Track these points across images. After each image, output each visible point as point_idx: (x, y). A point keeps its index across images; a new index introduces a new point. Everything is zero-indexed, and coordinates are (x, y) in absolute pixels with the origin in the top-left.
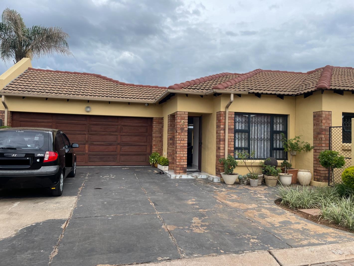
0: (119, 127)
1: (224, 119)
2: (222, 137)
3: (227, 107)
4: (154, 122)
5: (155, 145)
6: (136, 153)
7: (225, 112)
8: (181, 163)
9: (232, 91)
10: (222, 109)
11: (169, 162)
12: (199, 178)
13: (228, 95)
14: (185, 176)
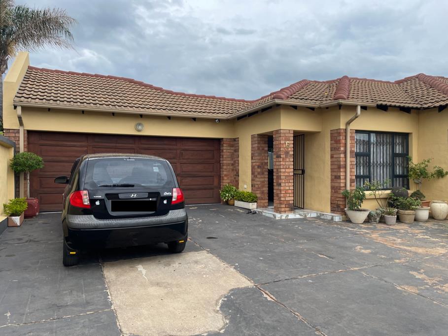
0: (178, 151)
1: (344, 138)
2: (342, 163)
3: (348, 123)
4: (224, 145)
5: (226, 175)
6: (201, 187)
7: (346, 130)
8: (287, 199)
9: (359, 103)
10: (342, 127)
11: (257, 197)
12: (308, 217)
13: (353, 108)
14: (291, 216)
